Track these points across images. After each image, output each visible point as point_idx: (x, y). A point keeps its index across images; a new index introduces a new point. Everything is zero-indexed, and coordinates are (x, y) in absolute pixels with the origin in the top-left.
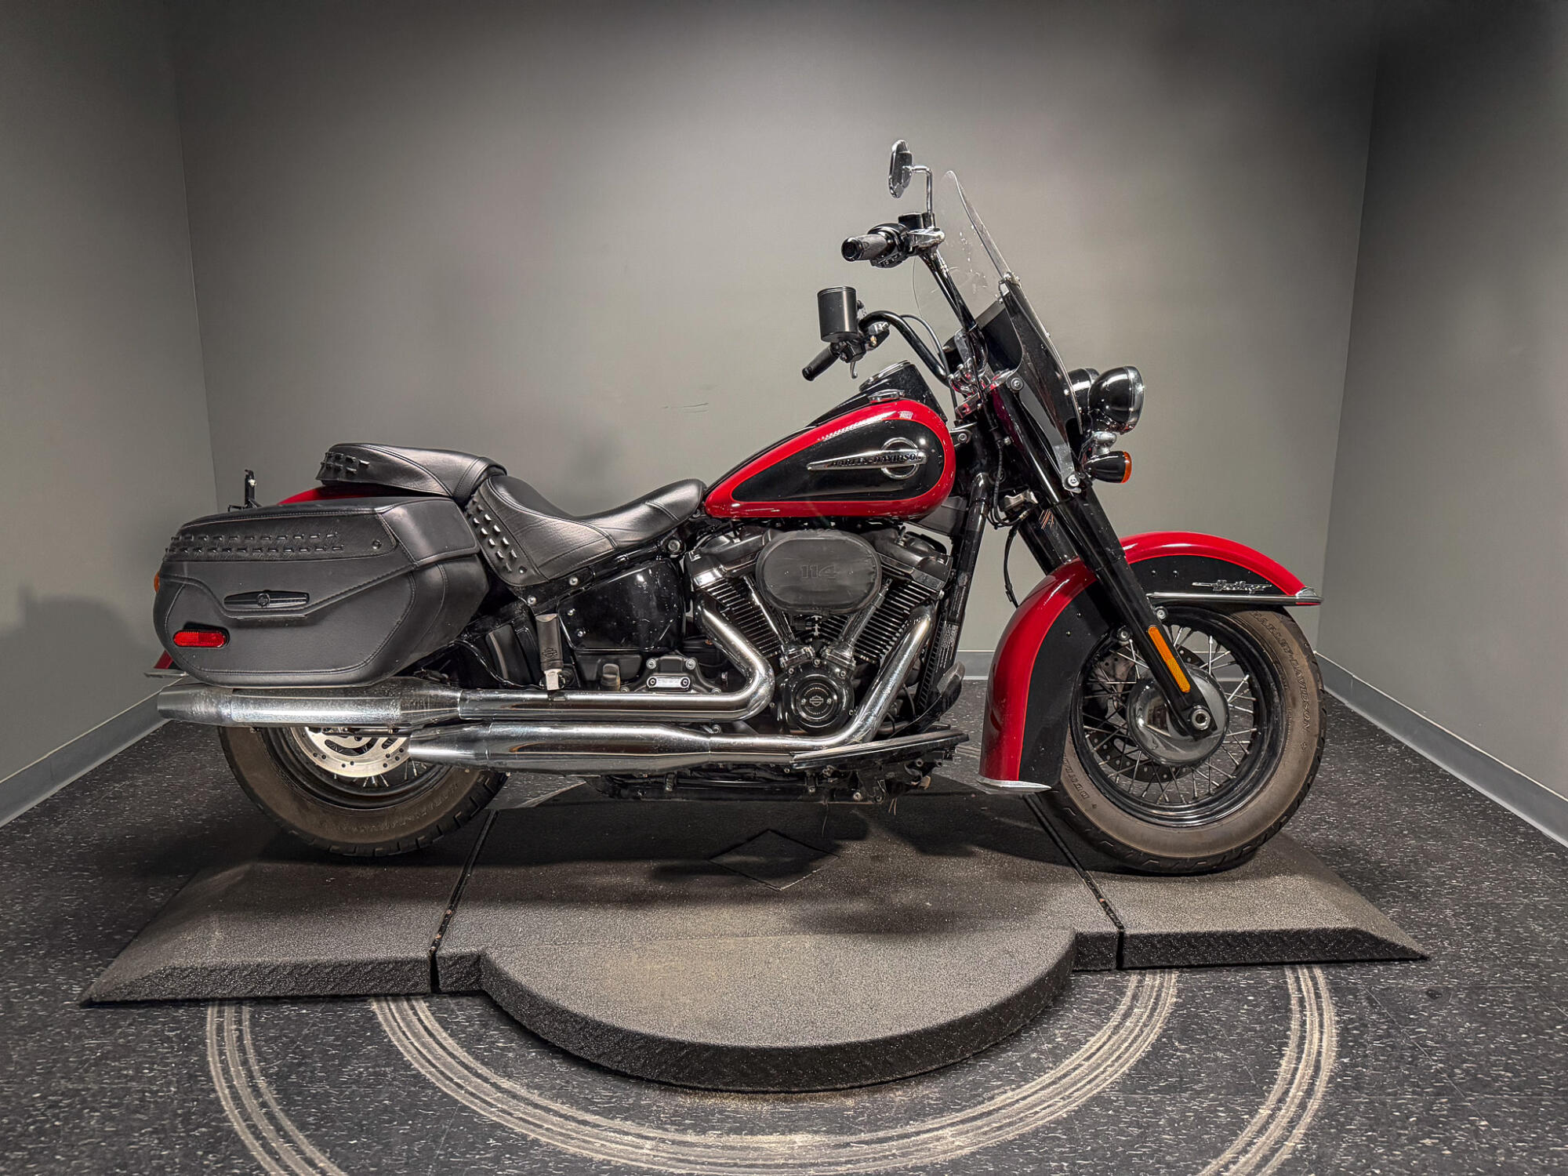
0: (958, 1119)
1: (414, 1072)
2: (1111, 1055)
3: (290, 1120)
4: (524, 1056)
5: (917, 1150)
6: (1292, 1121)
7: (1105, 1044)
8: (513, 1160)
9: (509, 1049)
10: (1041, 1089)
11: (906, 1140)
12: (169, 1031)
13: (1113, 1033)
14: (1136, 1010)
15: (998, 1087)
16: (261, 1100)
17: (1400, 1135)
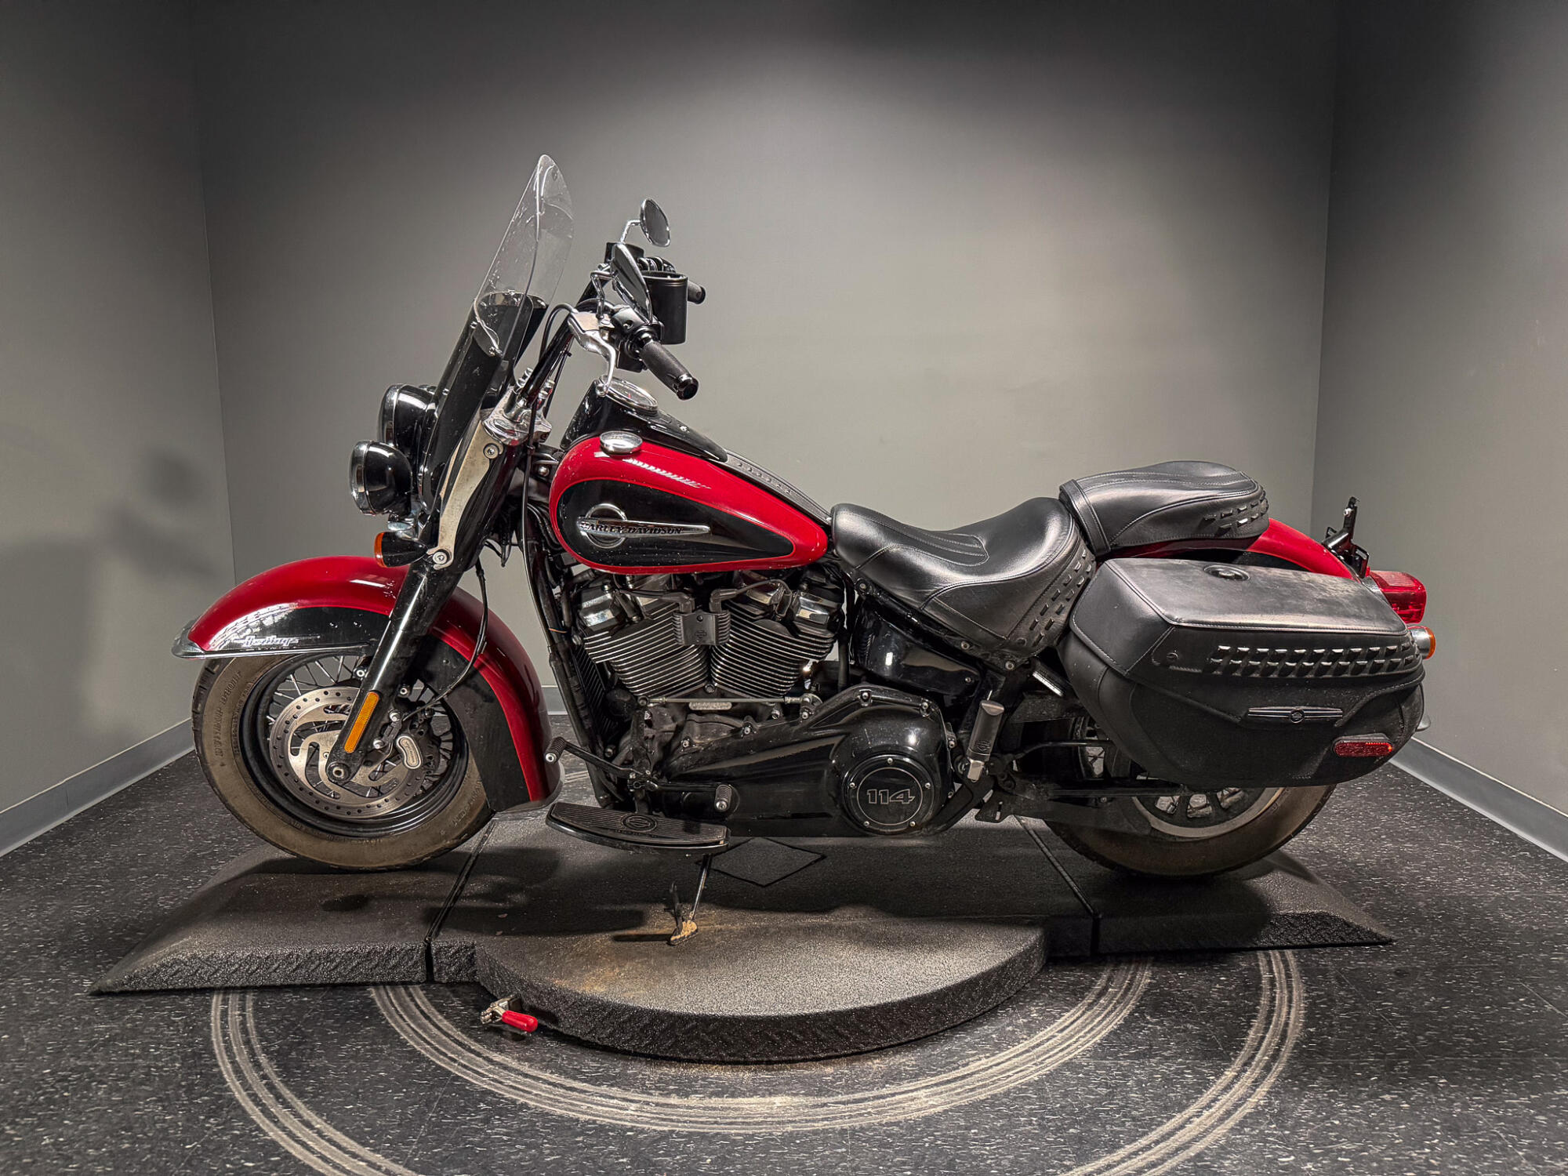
0: (933, 1082)
1: (409, 1049)
2: (1085, 1027)
3: (289, 1089)
5: (892, 1109)
6: (1256, 1081)
7: (1078, 1018)
8: (502, 1121)
10: (1014, 1057)
11: (882, 1100)
12: (175, 1017)
13: (1087, 1010)
14: (1110, 990)
15: (973, 1055)
16: (261, 1073)
17: (1361, 1092)
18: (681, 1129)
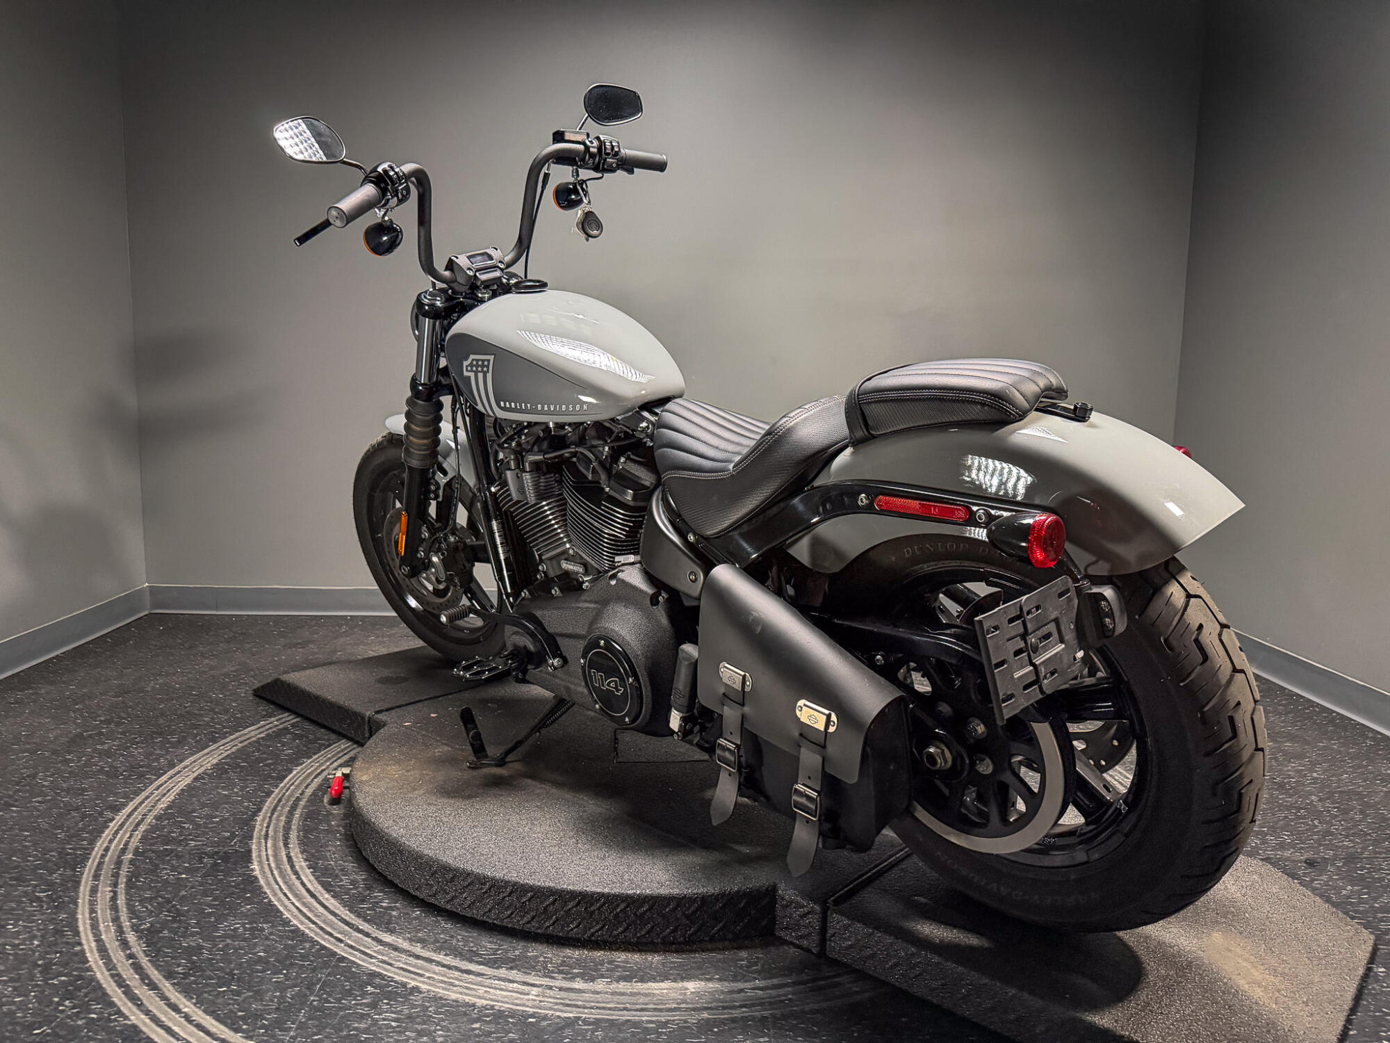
1: (292, 928)
3: (157, 969)
4: (408, 914)
8: (391, 1005)
9: (392, 909)
12: (39, 892)
16: (128, 952)
18: (587, 1016)
